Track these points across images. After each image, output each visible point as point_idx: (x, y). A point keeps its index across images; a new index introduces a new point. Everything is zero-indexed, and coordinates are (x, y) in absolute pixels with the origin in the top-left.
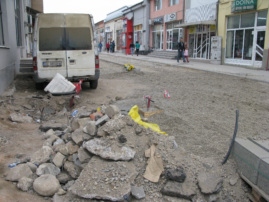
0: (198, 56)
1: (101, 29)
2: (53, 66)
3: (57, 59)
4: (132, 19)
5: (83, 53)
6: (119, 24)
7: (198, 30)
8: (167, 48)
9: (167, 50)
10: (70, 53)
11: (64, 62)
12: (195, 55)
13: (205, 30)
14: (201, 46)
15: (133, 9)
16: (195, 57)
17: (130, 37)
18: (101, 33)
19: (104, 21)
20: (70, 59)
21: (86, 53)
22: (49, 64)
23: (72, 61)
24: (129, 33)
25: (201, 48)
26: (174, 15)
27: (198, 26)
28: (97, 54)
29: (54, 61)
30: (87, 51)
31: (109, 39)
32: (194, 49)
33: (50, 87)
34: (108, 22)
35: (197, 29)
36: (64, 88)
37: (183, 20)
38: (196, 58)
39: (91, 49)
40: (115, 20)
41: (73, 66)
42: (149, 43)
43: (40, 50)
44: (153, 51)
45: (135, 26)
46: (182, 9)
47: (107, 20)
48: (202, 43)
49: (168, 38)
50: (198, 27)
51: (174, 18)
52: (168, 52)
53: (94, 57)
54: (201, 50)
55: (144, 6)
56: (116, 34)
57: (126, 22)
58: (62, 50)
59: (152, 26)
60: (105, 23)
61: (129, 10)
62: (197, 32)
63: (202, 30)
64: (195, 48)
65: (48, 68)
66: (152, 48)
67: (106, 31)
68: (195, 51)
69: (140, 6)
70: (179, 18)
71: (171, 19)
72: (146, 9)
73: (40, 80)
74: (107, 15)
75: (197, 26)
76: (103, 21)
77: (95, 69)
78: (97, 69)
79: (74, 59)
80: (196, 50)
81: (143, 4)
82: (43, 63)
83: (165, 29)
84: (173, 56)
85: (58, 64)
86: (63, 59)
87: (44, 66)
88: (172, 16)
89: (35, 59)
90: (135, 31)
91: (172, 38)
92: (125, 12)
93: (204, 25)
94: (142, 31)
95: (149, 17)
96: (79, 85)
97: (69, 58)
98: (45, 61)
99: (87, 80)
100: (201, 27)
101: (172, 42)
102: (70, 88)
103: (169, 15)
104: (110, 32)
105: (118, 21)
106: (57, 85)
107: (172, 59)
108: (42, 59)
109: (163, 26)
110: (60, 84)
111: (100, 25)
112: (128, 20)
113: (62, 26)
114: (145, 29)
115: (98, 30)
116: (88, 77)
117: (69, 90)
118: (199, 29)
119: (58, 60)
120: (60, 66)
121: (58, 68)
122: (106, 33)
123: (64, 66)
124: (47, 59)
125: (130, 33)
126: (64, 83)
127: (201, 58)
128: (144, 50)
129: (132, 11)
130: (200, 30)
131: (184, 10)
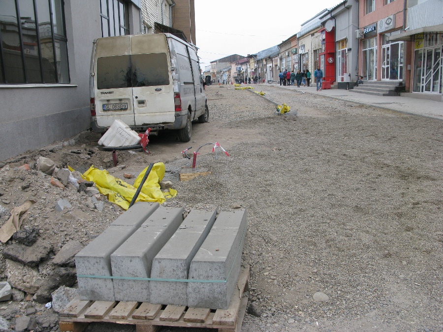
0: (428, 89)
1: (293, 48)
2: (115, 110)
3: (120, 100)
4: (334, 29)
5: (156, 90)
6: (317, 40)
7: (428, 42)
8: (383, 77)
9: (383, 80)
10: (137, 91)
11: (130, 104)
12: (423, 87)
13: (438, 42)
14: (432, 70)
15: (333, 14)
16: (422, 91)
17: (331, 60)
18: (294, 54)
19: (298, 36)
20: (138, 99)
21: (160, 90)
22: (111, 107)
23: (142, 102)
24: (329, 53)
25: (432, 75)
26: (391, 19)
27: (428, 35)
28: (177, 91)
29: (118, 102)
30: (163, 87)
31: (304, 65)
32: (422, 77)
33: (105, 139)
34: (303, 36)
35: (426, 40)
36: (124, 140)
37: (403, 27)
38: (425, 92)
39: (168, 84)
40: (311, 33)
41: (143, 109)
42: (357, 69)
43: (98, 88)
44: (362, 82)
45: (339, 42)
46: (402, 9)
47: (302, 34)
48: (433, 66)
49: (384, 60)
50: (428, 38)
51: (391, 24)
52: (383, 83)
53: (172, 96)
54: (432, 78)
55: (348, 8)
56: (313, 55)
57: (324, 36)
58: (128, 87)
59: (361, 40)
60: (299, 39)
61: (329, 16)
62: (426, 46)
63: (434, 42)
64: (423, 75)
65: (109, 113)
66: (362, 78)
67: (301, 52)
68: (423, 79)
69: (343, 7)
70: (400, 24)
71: (387, 26)
72: (351, 12)
73: (99, 129)
74: (302, 26)
75: (426, 36)
76: (296, 35)
77: (174, 113)
78: (178, 112)
79: (143, 99)
80: (425, 77)
81: (347, 5)
82: (103, 106)
83: (380, 45)
84: (386, 91)
85: (122, 106)
86: (128, 99)
87: (104, 110)
88: (388, 22)
89: (92, 100)
90: (339, 50)
91: (389, 60)
92: (325, 19)
93: (437, 34)
94: (347, 50)
95: (357, 25)
96: (145, 136)
97: (136, 97)
98: (106, 103)
99: (161, 128)
100: (433, 36)
101: (389, 66)
102: (132, 141)
103: (384, 21)
104: (306, 53)
105: (316, 35)
106: (114, 136)
107: (384, 95)
108: (102, 101)
109: (376, 39)
110: (118, 135)
111: (292, 43)
112: (326, 32)
113: (126, 54)
114: (351, 47)
115: (290, 50)
116: (163, 125)
117: (130, 143)
118: (430, 40)
119: (123, 102)
120: (126, 109)
121: (122, 112)
122: (300, 54)
123: (131, 109)
124: (108, 101)
125: (331, 54)
126: (124, 133)
127: (431, 93)
128: (349, 81)
129: (333, 18)
130: (431, 42)
131: (405, 9)
